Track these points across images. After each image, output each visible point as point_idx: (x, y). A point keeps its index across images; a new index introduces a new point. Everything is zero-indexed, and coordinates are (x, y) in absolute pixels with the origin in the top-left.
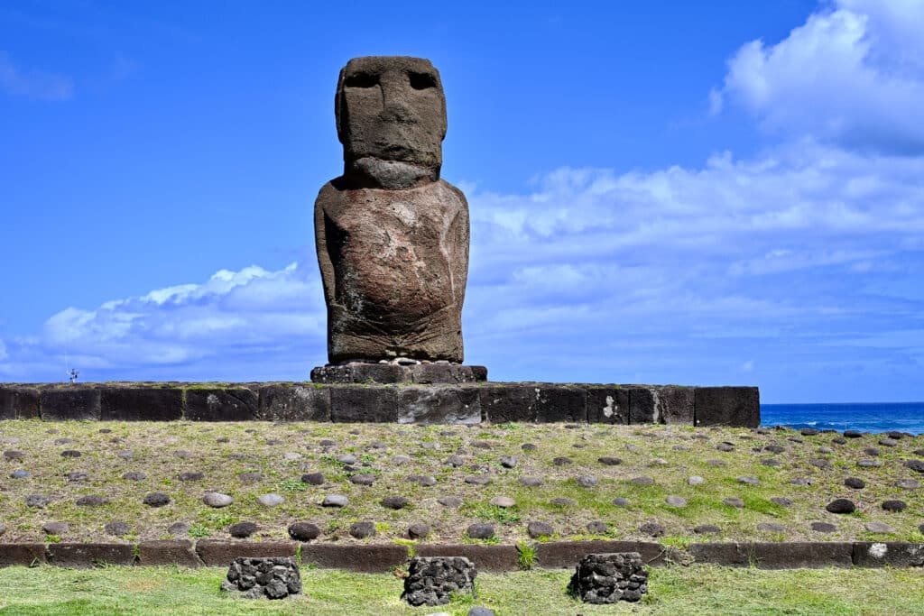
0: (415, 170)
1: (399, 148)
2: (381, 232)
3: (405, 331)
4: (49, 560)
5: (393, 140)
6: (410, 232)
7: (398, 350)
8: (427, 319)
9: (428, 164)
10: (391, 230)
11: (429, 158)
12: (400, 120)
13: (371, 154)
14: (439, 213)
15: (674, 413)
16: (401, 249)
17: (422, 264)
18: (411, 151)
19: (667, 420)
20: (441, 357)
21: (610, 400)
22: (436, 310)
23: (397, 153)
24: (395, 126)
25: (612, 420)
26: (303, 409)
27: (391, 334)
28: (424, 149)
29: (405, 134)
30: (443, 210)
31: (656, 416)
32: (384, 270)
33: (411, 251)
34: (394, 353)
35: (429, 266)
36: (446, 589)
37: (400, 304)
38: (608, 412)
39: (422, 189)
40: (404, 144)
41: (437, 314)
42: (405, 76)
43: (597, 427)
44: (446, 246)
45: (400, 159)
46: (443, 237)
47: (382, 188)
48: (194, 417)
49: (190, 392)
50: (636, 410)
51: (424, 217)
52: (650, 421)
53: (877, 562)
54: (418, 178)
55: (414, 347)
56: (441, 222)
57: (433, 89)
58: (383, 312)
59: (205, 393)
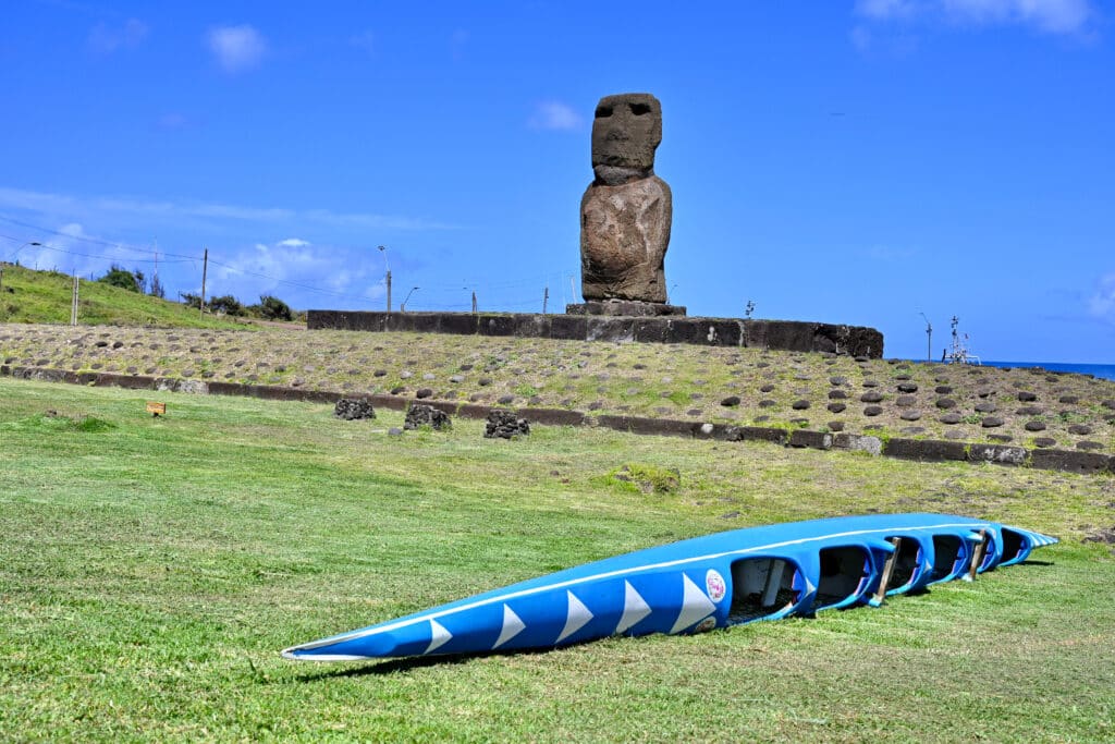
0: (626, 172)
1: (616, 158)
2: (603, 214)
3: (614, 281)
4: (309, 398)
5: (612, 153)
6: (618, 214)
7: (612, 293)
8: (624, 273)
9: (635, 167)
10: (609, 213)
11: (636, 163)
12: (616, 138)
13: (601, 163)
14: (640, 200)
15: (753, 340)
16: (612, 226)
17: (621, 236)
18: (623, 159)
19: (749, 344)
20: (635, 298)
21: (712, 329)
22: (629, 267)
23: (615, 161)
24: (614, 142)
25: (713, 344)
26: (536, 330)
27: (607, 283)
28: (632, 157)
29: (619, 148)
30: (645, 198)
31: (741, 341)
32: (599, 240)
33: (616, 227)
34: (608, 296)
35: (626, 237)
36: (419, 422)
37: (608, 264)
38: (710, 337)
39: (631, 185)
40: (618, 155)
41: (632, 270)
42: (627, 107)
43: (701, 348)
44: (642, 223)
45: (617, 165)
46: (639, 217)
47: (607, 185)
48: (482, 333)
49: (483, 318)
50: (728, 337)
51: (629, 204)
52: (736, 345)
53: (705, 436)
54: (628, 177)
55: (619, 292)
56: (640, 207)
57: (648, 114)
58: (599, 268)
59: (488, 319)
